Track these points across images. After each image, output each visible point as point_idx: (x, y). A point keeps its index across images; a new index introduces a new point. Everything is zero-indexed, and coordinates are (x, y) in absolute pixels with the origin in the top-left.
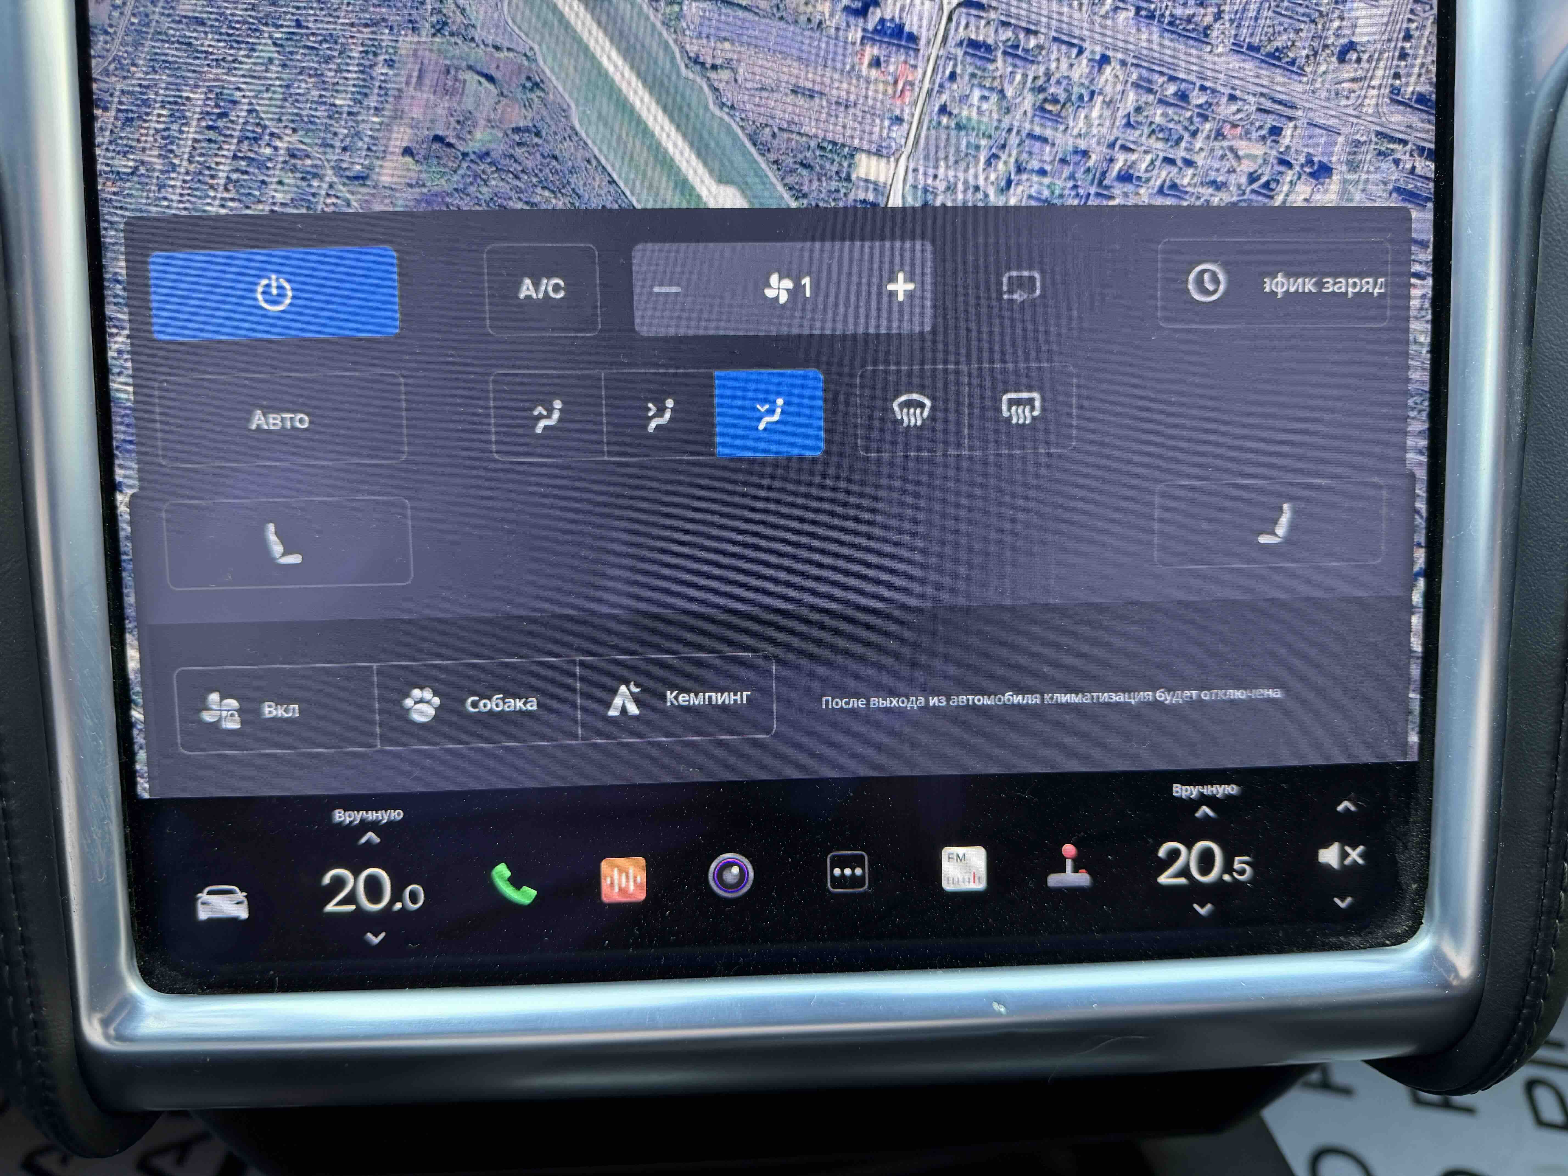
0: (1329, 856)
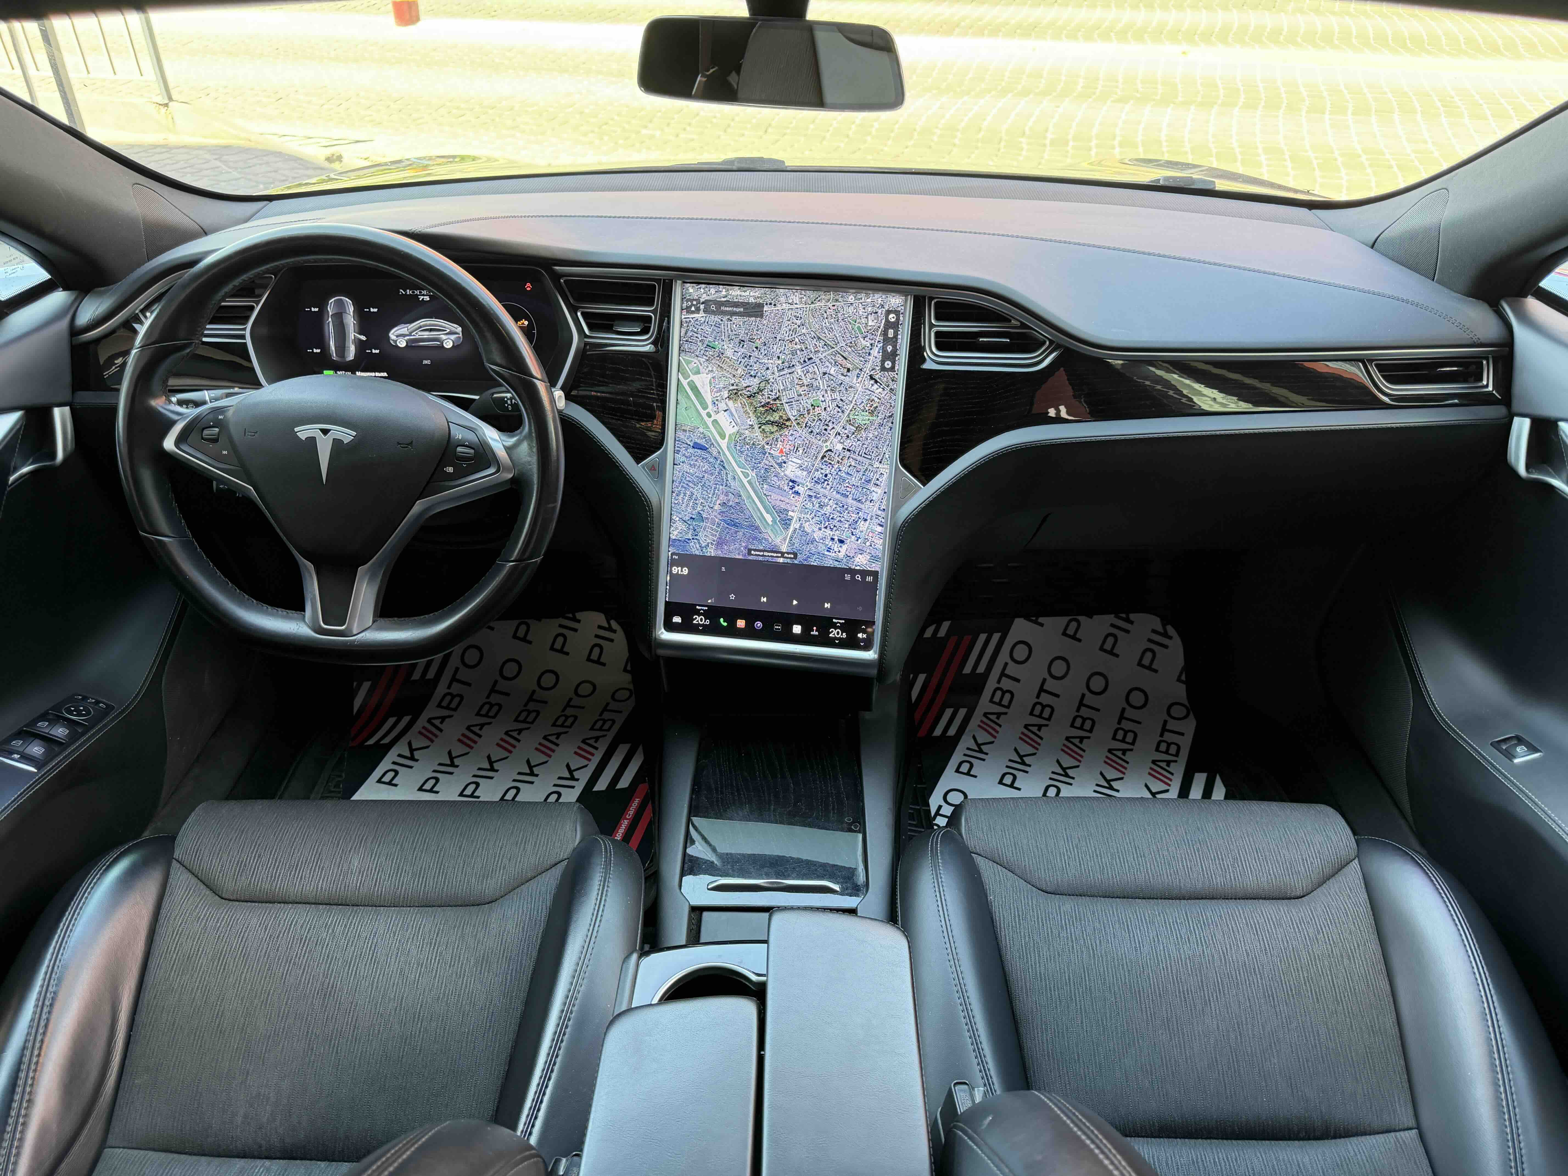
0: (860, 635)
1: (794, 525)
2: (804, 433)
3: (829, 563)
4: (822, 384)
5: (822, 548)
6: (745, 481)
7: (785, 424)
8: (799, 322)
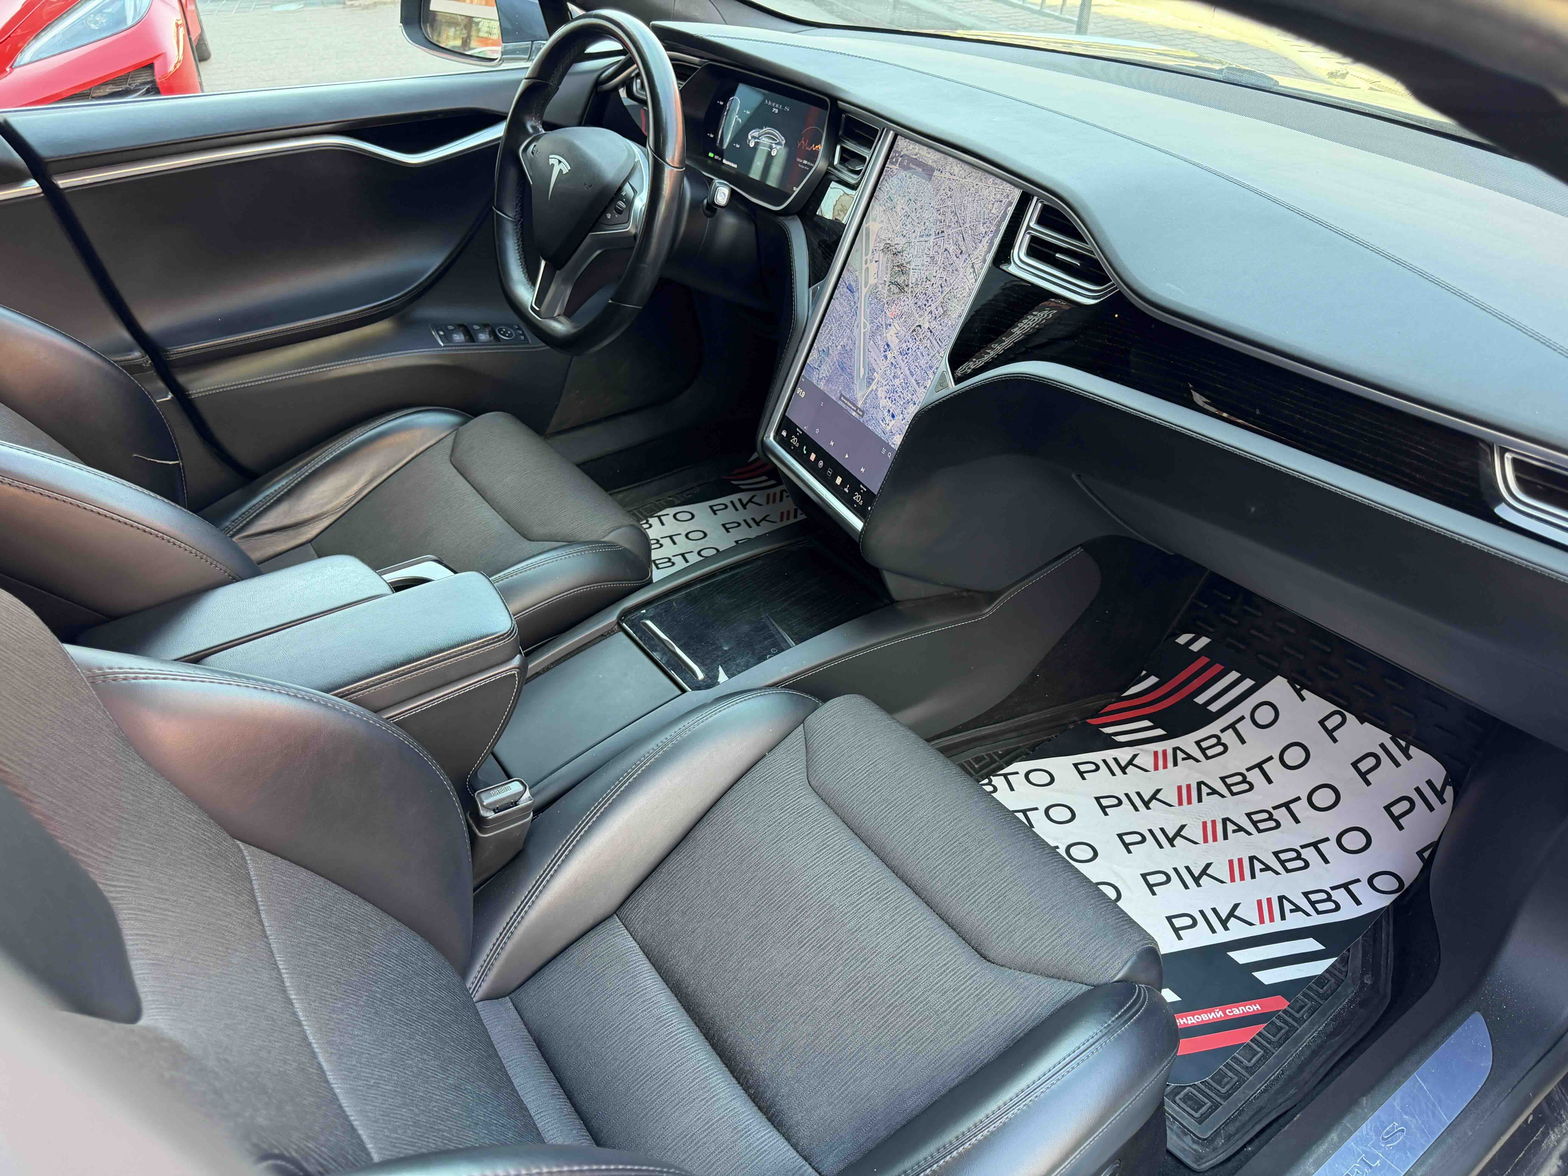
1: (873, 386)
2: (911, 302)
3: (878, 432)
4: (940, 259)
5: (880, 416)
6: (863, 331)
7: (903, 288)
8: (949, 193)
